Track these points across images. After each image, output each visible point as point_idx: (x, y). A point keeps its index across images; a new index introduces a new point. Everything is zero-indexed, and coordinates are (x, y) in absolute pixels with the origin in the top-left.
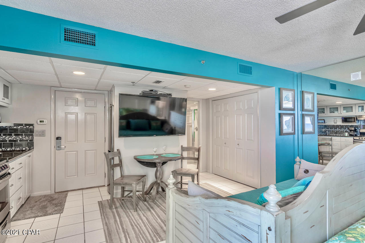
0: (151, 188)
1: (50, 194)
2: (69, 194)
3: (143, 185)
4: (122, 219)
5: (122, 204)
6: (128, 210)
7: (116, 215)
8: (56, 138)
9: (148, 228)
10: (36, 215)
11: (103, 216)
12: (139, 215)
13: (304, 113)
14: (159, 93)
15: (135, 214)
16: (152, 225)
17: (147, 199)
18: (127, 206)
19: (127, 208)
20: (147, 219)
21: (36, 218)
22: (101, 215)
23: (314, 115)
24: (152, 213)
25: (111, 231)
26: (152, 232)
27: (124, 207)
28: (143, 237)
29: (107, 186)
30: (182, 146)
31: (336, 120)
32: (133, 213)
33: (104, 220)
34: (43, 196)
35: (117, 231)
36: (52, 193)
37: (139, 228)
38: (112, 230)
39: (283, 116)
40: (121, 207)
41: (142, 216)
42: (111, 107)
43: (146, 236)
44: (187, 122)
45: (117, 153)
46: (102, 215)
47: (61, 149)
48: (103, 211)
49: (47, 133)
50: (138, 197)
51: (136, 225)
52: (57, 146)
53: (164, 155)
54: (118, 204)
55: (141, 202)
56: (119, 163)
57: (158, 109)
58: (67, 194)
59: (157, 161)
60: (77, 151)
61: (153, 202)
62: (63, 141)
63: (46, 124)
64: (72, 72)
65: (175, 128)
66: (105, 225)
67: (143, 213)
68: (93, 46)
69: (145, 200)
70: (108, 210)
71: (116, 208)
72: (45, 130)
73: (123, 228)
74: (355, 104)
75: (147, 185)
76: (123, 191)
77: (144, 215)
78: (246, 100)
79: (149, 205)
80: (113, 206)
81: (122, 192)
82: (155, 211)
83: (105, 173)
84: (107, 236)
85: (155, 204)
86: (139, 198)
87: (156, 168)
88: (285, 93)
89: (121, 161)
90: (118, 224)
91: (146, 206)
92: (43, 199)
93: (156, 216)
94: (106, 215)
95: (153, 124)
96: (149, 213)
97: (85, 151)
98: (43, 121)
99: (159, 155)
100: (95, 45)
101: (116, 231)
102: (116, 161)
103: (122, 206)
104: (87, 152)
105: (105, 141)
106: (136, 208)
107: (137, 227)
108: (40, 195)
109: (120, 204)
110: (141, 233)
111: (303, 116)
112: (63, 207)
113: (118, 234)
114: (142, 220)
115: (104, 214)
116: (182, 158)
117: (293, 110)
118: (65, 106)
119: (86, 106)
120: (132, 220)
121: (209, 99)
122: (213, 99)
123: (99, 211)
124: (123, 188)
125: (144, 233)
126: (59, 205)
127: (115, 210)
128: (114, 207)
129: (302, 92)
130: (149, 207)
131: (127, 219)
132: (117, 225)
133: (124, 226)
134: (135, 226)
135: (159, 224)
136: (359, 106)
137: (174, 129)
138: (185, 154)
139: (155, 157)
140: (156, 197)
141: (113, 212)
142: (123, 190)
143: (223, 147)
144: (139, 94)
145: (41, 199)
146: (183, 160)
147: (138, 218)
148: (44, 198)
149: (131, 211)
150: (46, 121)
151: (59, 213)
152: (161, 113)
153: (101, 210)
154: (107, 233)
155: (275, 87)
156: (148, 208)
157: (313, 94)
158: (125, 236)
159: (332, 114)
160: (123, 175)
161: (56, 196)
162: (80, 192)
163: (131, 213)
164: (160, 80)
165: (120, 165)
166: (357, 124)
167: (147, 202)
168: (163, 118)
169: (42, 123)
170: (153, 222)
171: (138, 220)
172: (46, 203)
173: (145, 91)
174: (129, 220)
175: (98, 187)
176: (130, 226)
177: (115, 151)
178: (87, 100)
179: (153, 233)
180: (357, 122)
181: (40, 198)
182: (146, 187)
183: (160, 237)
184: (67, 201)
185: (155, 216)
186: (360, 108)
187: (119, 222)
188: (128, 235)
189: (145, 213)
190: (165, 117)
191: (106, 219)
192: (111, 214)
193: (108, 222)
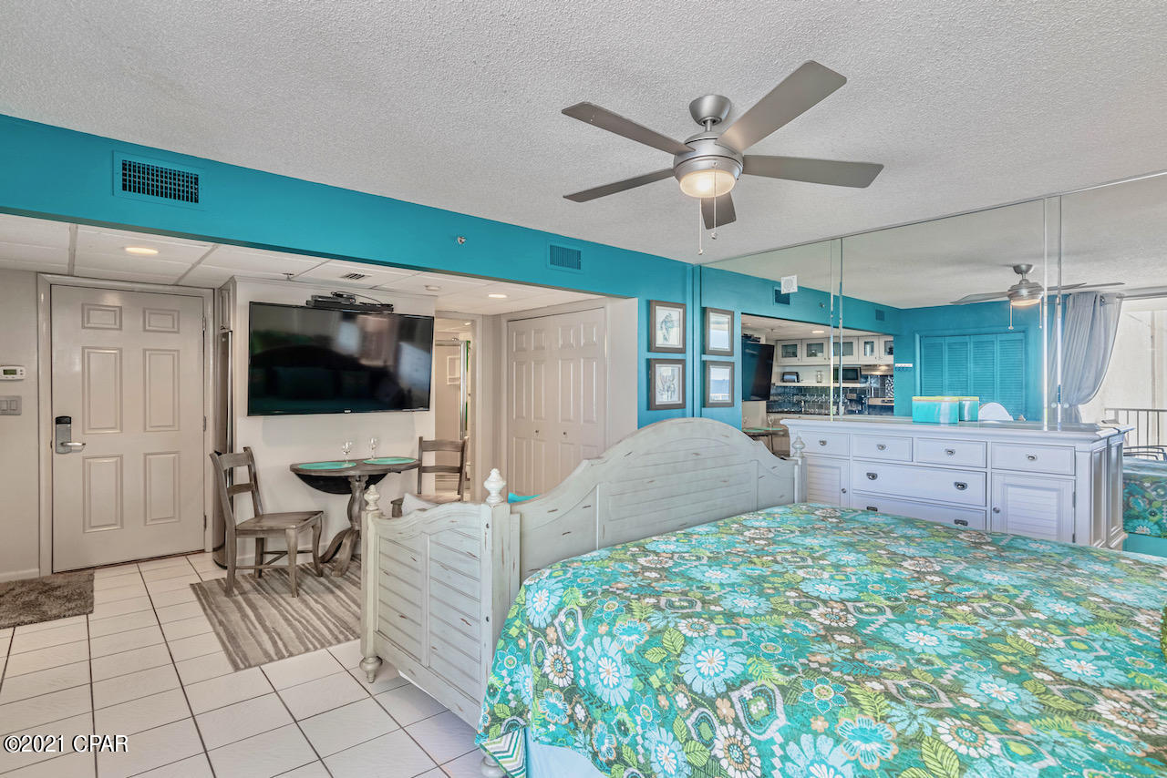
0: (337, 546)
1: (37, 576)
2: (98, 574)
3: (314, 535)
4: (261, 611)
5: (259, 584)
6: (276, 596)
7: (244, 605)
8: (54, 418)
9: (327, 621)
10: (17, 620)
11: (209, 612)
12: (304, 602)
13: (705, 358)
14: (359, 301)
15: (295, 601)
16: (335, 616)
17: (327, 571)
18: (273, 589)
19: (271, 591)
20: (325, 607)
21: (17, 628)
22: (204, 609)
23: (732, 364)
24: (337, 597)
25: (235, 632)
26: (337, 627)
27: (264, 590)
28: (314, 636)
29: (211, 550)
30: (421, 439)
31: (821, 375)
32: (289, 599)
33: (214, 617)
34: (19, 582)
35: (251, 633)
36: (42, 575)
37: (305, 623)
38: (239, 631)
39: (657, 365)
40: (257, 590)
41: (312, 603)
42: (225, 335)
43: (322, 635)
44: (450, 374)
45: (245, 456)
46: (207, 607)
47: (71, 451)
48: (207, 601)
49: (28, 407)
50: (302, 569)
51: (296, 620)
52: (59, 442)
53: (372, 461)
54: (247, 586)
55: (310, 577)
56: (248, 482)
57: (365, 337)
58: (92, 575)
59: (352, 473)
60: (121, 457)
61: (341, 576)
62: (76, 427)
63: (22, 380)
64: (123, 248)
65: (410, 391)
66: (217, 624)
67: (316, 597)
68: (194, 203)
69: (321, 574)
70: (222, 598)
71: (243, 593)
72: (19, 397)
73: (264, 626)
74: (858, 337)
75: (325, 541)
76: (261, 552)
77: (316, 601)
78: (582, 326)
79: (331, 582)
80: (234, 590)
81: (259, 556)
82: (345, 593)
83: (205, 517)
84: (227, 642)
85: (349, 579)
86: (304, 570)
87: (350, 495)
88: (661, 313)
89: (254, 477)
90: (251, 622)
91: (324, 585)
92: (18, 590)
93: (347, 601)
94: (217, 607)
95: (348, 379)
96: (329, 598)
97: (146, 455)
98: (14, 372)
99: (359, 463)
100: (197, 201)
101: (247, 632)
102: (242, 475)
103: (259, 588)
104: (150, 460)
105: (205, 427)
106: (297, 590)
107: (300, 622)
108: (7, 580)
109: (253, 586)
110: (308, 630)
111: (704, 365)
112: (89, 601)
113: (254, 637)
114: (311, 609)
115: (213, 607)
116: (422, 470)
117: (683, 351)
118: (84, 327)
119: (147, 328)
120: (288, 612)
121: (500, 315)
122: (510, 318)
123: (198, 604)
124: (261, 543)
125: (316, 629)
126: (76, 597)
127: (240, 598)
128: (236, 592)
129: (704, 311)
130: (331, 586)
131: (276, 612)
132: (248, 622)
133: (268, 623)
134: (294, 621)
135: (353, 614)
136: (866, 343)
137: (406, 393)
138: (430, 459)
139: (346, 465)
140: (348, 567)
141: (236, 602)
142: (260, 550)
143: (533, 441)
144: (304, 304)
145: (13, 589)
146: (425, 475)
147: (303, 607)
148: (22, 586)
149: (284, 595)
150: (24, 373)
151: (84, 614)
152: (373, 347)
153: (204, 601)
154: (225, 638)
155: (636, 299)
156: (328, 588)
157: (732, 314)
158: (272, 638)
159: (812, 360)
160: (261, 513)
161: (59, 580)
162: (133, 568)
163: (284, 599)
164: (359, 273)
165: (253, 486)
166: (863, 385)
167: (327, 577)
168: (378, 363)
169: (10, 377)
170: (341, 612)
171: (302, 610)
172: (33, 597)
173: (320, 297)
174: (280, 611)
175: (185, 554)
176: (283, 622)
177: (238, 452)
178: (150, 314)
179: (338, 629)
180: (863, 380)
181: (11, 587)
182: (325, 546)
183: (354, 632)
184: (95, 589)
185: (344, 601)
186: (868, 347)
187: (253, 618)
188: (279, 635)
189: (319, 597)
190: (385, 362)
191: (219, 614)
192: (231, 605)
193: (224, 620)
